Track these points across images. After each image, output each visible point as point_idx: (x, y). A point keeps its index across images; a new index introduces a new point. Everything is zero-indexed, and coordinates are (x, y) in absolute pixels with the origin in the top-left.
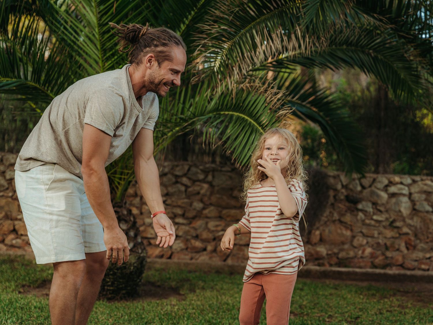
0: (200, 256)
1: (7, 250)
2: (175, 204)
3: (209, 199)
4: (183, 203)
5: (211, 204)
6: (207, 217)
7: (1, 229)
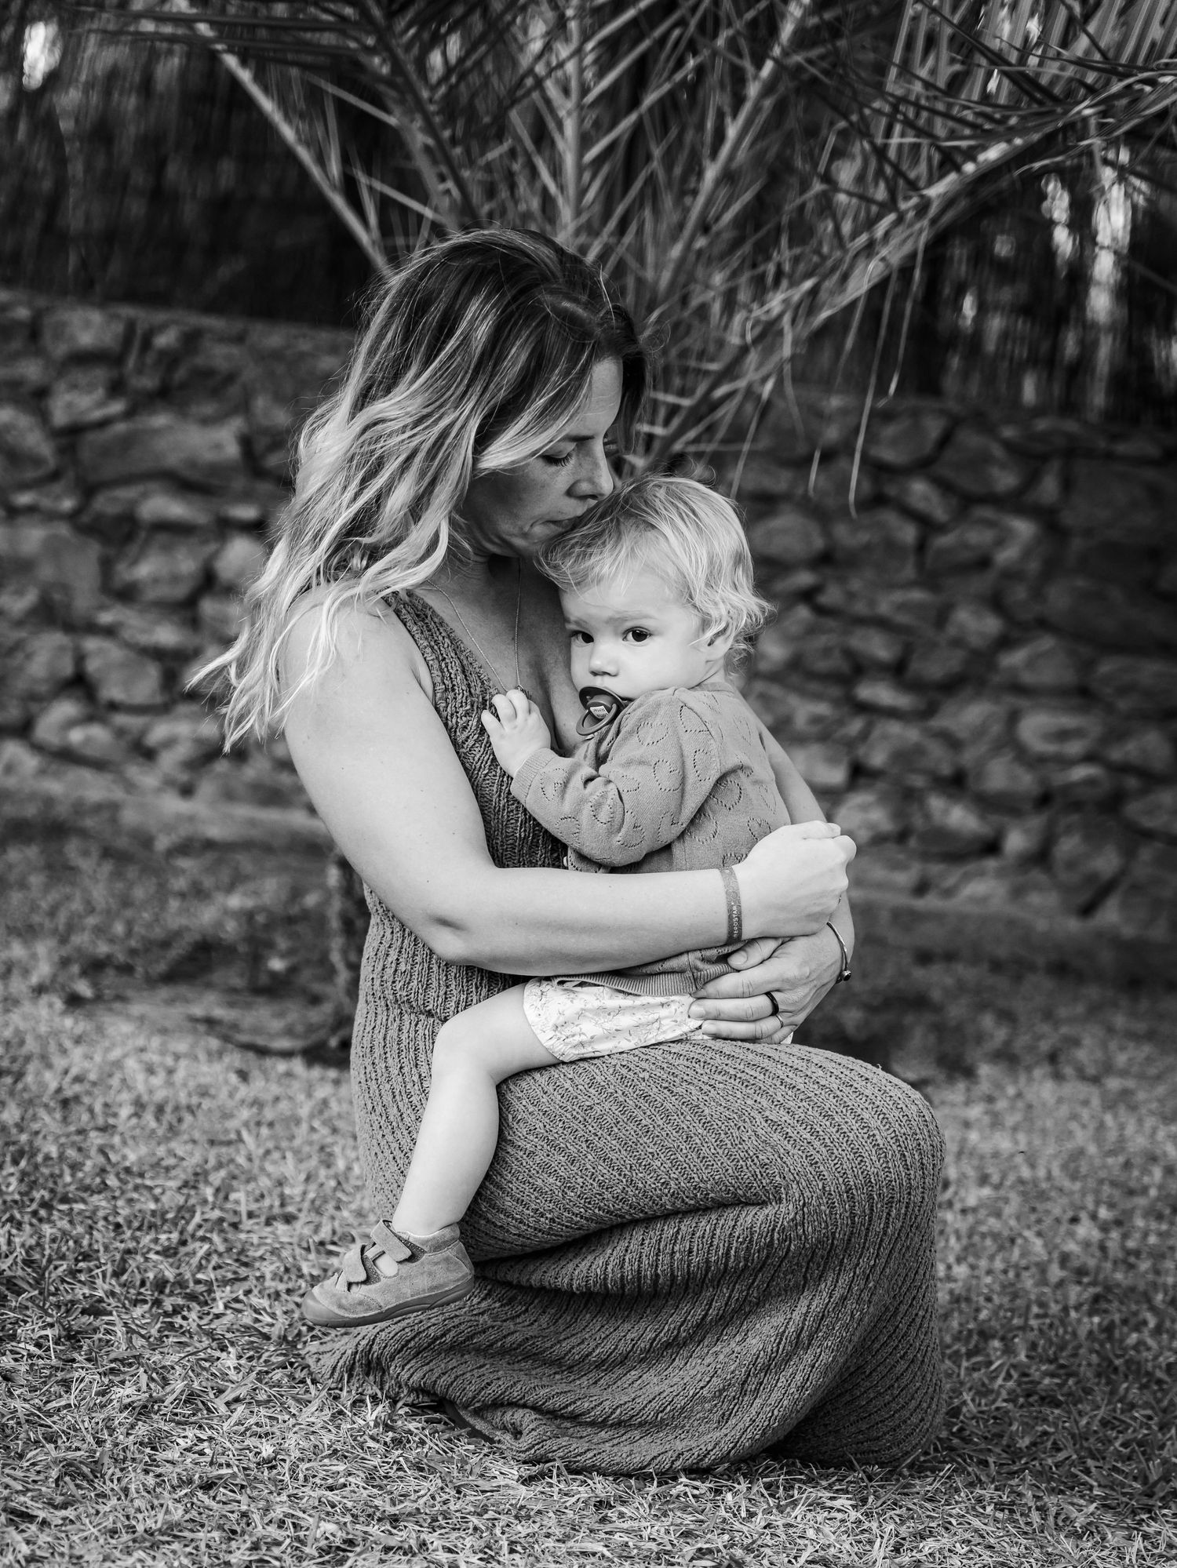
0: (967, 878)
1: (42, 772)
2: (860, 608)
3: (1037, 594)
4: (902, 607)
5: (1043, 624)
6: (1018, 689)
7: (20, 669)
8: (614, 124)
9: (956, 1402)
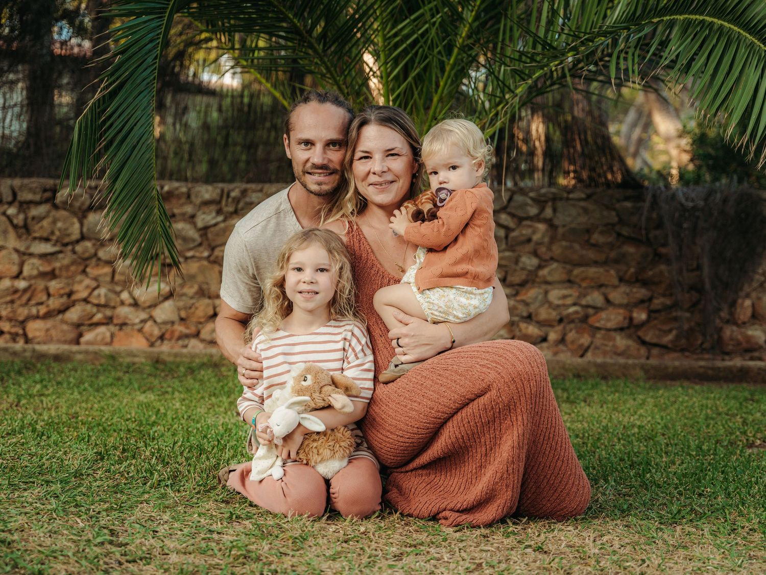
3: (549, 249)
5: (552, 259)
6: (547, 283)
7: (194, 313)
8: (399, 87)
9: (596, 498)
